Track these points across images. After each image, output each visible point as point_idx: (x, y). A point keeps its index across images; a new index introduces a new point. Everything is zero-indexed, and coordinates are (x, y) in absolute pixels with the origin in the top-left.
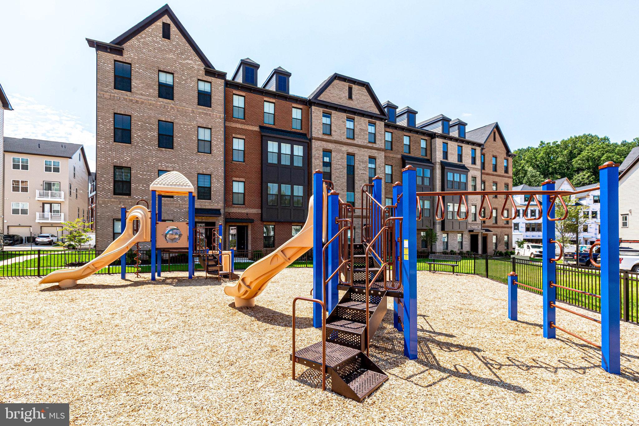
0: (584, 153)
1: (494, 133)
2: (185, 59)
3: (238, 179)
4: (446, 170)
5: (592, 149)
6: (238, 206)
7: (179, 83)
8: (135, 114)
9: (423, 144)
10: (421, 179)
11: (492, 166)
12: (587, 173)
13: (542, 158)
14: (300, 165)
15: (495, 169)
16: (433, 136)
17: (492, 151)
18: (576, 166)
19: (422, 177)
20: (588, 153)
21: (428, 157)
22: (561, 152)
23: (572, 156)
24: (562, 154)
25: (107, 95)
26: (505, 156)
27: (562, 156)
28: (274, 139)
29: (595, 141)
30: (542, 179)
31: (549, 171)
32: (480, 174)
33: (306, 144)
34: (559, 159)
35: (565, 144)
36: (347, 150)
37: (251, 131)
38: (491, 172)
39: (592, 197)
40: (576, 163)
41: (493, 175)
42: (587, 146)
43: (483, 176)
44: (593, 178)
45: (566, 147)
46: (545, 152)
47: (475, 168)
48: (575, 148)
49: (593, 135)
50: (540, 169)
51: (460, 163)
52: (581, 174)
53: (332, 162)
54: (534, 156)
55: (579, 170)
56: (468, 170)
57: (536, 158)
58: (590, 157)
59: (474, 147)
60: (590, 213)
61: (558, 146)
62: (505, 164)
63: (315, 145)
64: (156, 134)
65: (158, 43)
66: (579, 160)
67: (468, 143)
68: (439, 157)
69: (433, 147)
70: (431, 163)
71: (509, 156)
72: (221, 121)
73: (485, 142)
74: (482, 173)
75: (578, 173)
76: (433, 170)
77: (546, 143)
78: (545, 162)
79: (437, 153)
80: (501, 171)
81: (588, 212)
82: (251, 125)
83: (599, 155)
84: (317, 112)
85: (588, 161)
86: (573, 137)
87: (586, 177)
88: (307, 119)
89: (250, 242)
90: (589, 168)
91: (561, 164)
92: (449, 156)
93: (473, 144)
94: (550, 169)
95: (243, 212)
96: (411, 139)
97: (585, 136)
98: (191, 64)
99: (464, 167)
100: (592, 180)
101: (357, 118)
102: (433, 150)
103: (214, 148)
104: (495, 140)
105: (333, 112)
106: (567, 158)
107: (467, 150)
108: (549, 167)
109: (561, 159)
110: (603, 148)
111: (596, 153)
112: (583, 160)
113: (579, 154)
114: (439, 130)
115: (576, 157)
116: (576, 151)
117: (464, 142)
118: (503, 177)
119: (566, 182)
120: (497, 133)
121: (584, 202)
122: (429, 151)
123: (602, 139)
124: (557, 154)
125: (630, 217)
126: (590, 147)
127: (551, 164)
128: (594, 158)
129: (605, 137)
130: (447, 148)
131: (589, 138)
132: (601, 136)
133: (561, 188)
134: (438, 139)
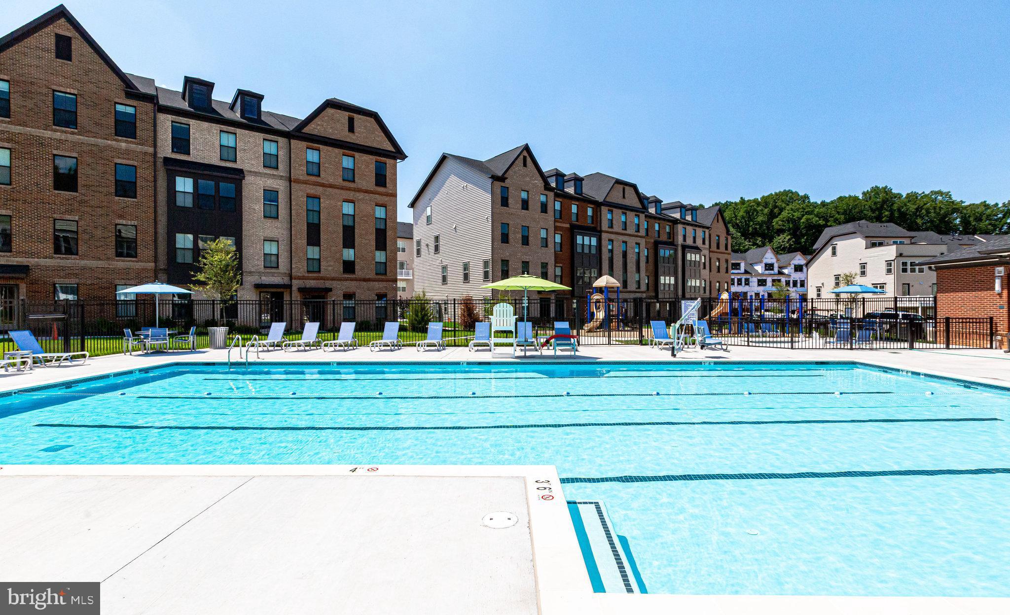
0: (785, 214)
1: (717, 215)
2: (534, 180)
4: (685, 251)
5: (792, 209)
7: (531, 198)
8: (511, 223)
9: (668, 229)
10: (663, 258)
11: (716, 245)
12: (787, 236)
13: (743, 217)
14: (595, 253)
15: (718, 246)
16: (675, 222)
17: (716, 231)
18: (776, 227)
19: (664, 256)
20: (788, 213)
21: (672, 240)
22: (762, 210)
23: (772, 216)
24: (762, 213)
25: (498, 211)
26: (725, 235)
27: (762, 215)
28: (580, 234)
29: (795, 199)
30: (743, 241)
31: (749, 231)
32: (708, 252)
33: (598, 236)
34: (760, 219)
35: (766, 201)
36: (622, 239)
37: (566, 227)
38: (716, 250)
39: (793, 266)
40: (776, 223)
41: (716, 252)
42: (788, 205)
43: (710, 254)
44: (793, 242)
45: (766, 206)
46: (747, 210)
48: (776, 207)
49: (794, 191)
50: (740, 229)
51: (694, 244)
52: (781, 236)
53: (614, 250)
54: (734, 214)
55: (780, 232)
56: (701, 249)
58: (791, 218)
59: (704, 230)
60: (791, 282)
61: (758, 204)
62: (726, 242)
63: (603, 236)
64: (520, 236)
65: (521, 170)
66: (780, 220)
67: (700, 227)
68: (680, 240)
69: (675, 231)
70: (674, 245)
71: (728, 235)
72: (553, 223)
73: (711, 224)
74: (710, 252)
75: (779, 236)
76: (676, 251)
77: (746, 199)
78: (746, 221)
79: (679, 236)
80: (722, 248)
81: (789, 281)
83: (800, 216)
84: (604, 210)
85: (789, 223)
86: (773, 193)
88: (596, 216)
89: (565, 312)
90: (789, 231)
91: (761, 224)
92: (687, 239)
93: (704, 227)
94: (750, 229)
96: (661, 225)
97: (786, 193)
98: (536, 183)
99: (697, 248)
100: (792, 243)
101: (628, 213)
102: (675, 234)
103: (549, 243)
104: (718, 222)
105: (614, 209)
106: (768, 218)
107: (699, 233)
110: (803, 208)
111: (795, 214)
112: (783, 221)
113: (779, 214)
114: (677, 215)
115: (777, 217)
116: (776, 210)
117: (696, 226)
118: (724, 253)
119: (769, 251)
120: (719, 215)
121: (786, 271)
122: (672, 234)
123: (802, 197)
124: (757, 213)
125: (822, 290)
126: (790, 206)
127: (751, 223)
128: (794, 219)
129: (805, 195)
130: (685, 231)
131: (790, 194)
132: (801, 194)
133: (765, 257)
134: (679, 224)
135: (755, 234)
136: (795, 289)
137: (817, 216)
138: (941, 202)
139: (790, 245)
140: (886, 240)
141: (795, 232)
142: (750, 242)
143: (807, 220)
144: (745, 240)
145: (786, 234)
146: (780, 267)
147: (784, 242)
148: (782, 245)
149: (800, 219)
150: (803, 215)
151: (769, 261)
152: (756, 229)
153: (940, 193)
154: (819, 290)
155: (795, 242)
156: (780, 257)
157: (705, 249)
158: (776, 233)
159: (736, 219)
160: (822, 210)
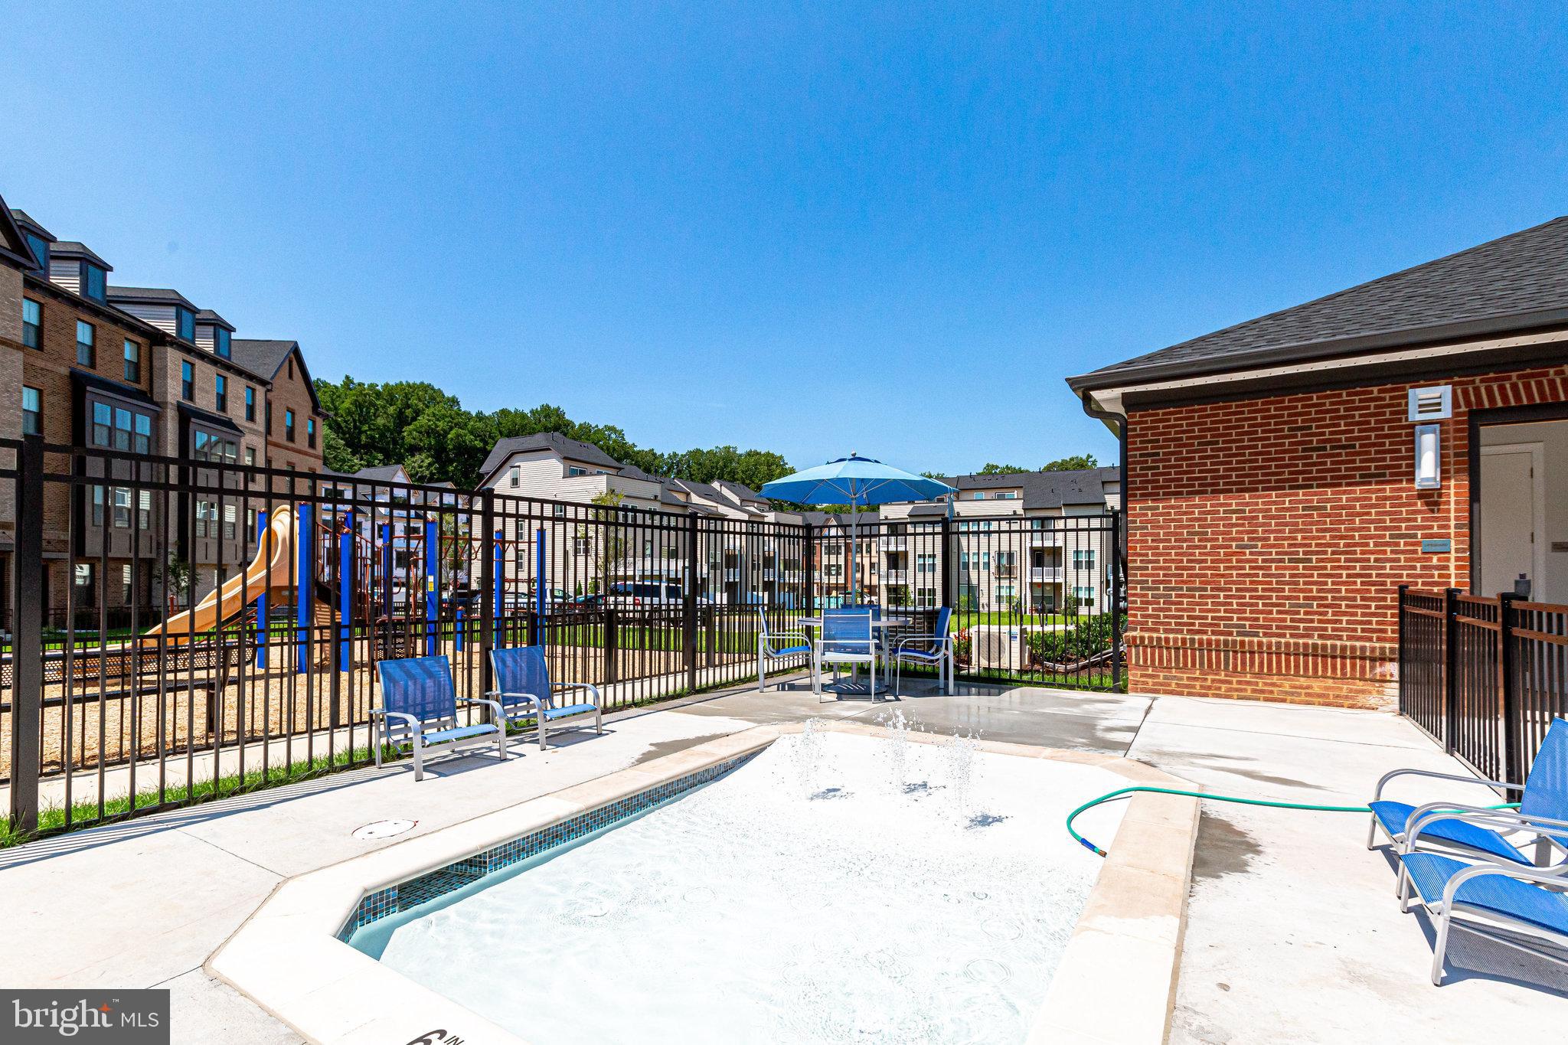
0: (422, 420)
1: (291, 362)
4: (192, 427)
5: (434, 415)
9: (129, 352)
10: (105, 432)
11: (285, 430)
12: (426, 457)
13: (349, 413)
15: (291, 435)
16: (158, 338)
17: (287, 400)
18: (409, 440)
19: (110, 429)
20: (429, 421)
21: (143, 386)
22: (384, 407)
23: (402, 420)
24: (385, 413)
26: (310, 413)
27: (385, 416)
29: (438, 400)
30: (349, 457)
31: (360, 441)
32: (264, 443)
34: (380, 421)
35: (390, 394)
38: (284, 441)
40: (409, 434)
41: (287, 448)
42: (428, 407)
43: (270, 448)
44: (436, 469)
45: (391, 401)
46: (356, 401)
47: (254, 430)
48: (408, 406)
49: (436, 388)
50: (344, 433)
51: (221, 414)
52: (417, 457)
54: (333, 402)
55: (413, 450)
56: (241, 432)
57: (336, 408)
58: (432, 429)
59: (252, 384)
61: (378, 394)
62: (310, 430)
66: (414, 430)
67: (240, 372)
68: (174, 392)
69: (156, 363)
70: (151, 401)
71: (318, 414)
73: (272, 378)
74: (267, 443)
75: (413, 456)
76: (157, 420)
77: (356, 381)
78: (354, 420)
79: (169, 381)
80: (301, 442)
83: (446, 428)
85: (429, 436)
86: (404, 383)
87: (425, 464)
90: (429, 449)
91: (382, 431)
92: (198, 394)
93: (251, 377)
94: (363, 438)
96: (99, 332)
97: (426, 388)
99: (229, 424)
100: (434, 471)
102: (156, 372)
104: (291, 376)
106: (394, 423)
107: (237, 388)
108: (361, 432)
109: (383, 422)
110: (451, 416)
111: (440, 424)
112: (420, 432)
113: (414, 419)
114: (169, 327)
115: (410, 424)
116: (409, 412)
117: (229, 368)
118: (306, 454)
119: (400, 473)
120: (295, 363)
122: (145, 372)
123: (448, 399)
124: (377, 410)
126: (432, 410)
127: (365, 427)
128: (438, 432)
129: (454, 397)
130: (193, 375)
131: (430, 392)
132: (448, 394)
134: (169, 349)
135: (371, 447)
137: (471, 433)
138: (615, 441)
139: (432, 474)
140: (590, 468)
141: (439, 453)
142: (361, 459)
143: (458, 436)
144: (353, 454)
145: (424, 456)
147: (421, 467)
148: (417, 473)
149: (446, 433)
150: (451, 428)
152: (372, 438)
153: (612, 429)
155: (439, 470)
157: (255, 432)
158: (407, 450)
159: (336, 415)
160: (478, 424)
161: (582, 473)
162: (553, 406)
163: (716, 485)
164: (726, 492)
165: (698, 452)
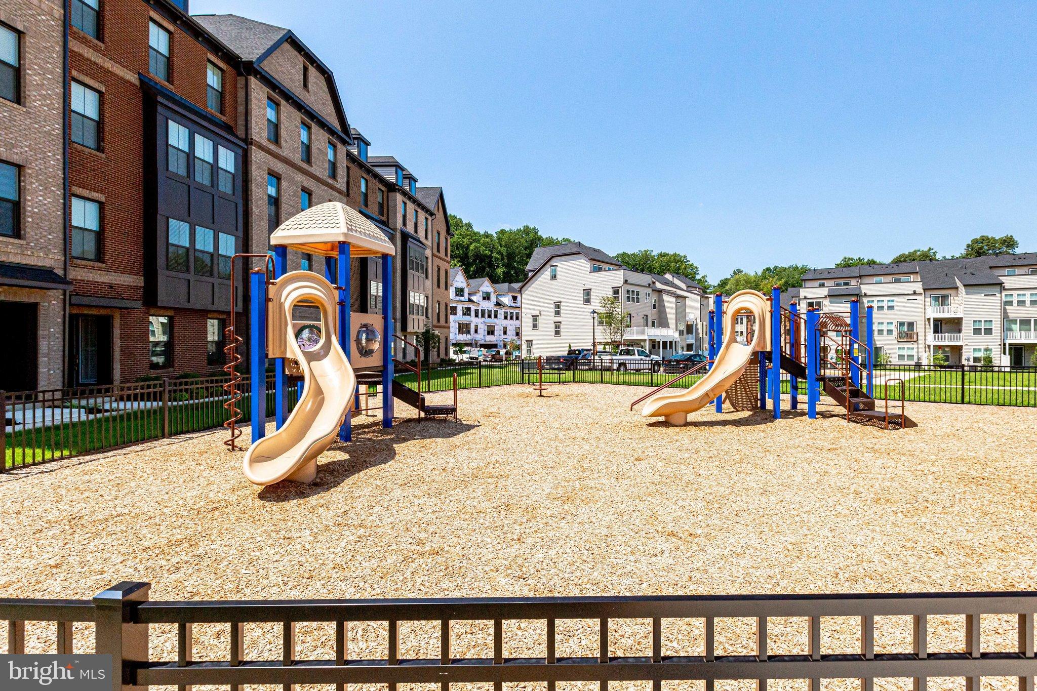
1: (439, 200)
3: (86, 193)
4: (406, 244)
6: (84, 262)
9: (378, 196)
11: (436, 245)
14: (229, 192)
15: (438, 249)
16: (389, 187)
17: (437, 225)
21: (384, 219)
26: (445, 234)
28: (182, 120)
29: (461, 225)
32: (431, 254)
33: (240, 151)
36: (302, 182)
37: (122, 79)
38: (436, 252)
39: (481, 293)
41: (437, 257)
47: (428, 245)
51: (416, 234)
53: (282, 199)
56: (423, 246)
59: (427, 215)
62: (445, 244)
63: (256, 157)
67: (422, 208)
68: (399, 222)
69: (390, 203)
70: (389, 228)
71: (449, 234)
73: (433, 210)
79: (396, 215)
80: (443, 252)
82: (120, 64)
83: (468, 243)
84: (258, 91)
88: (234, 98)
92: (408, 223)
93: (426, 210)
95: (101, 279)
96: (368, 184)
99: (419, 241)
101: (314, 128)
102: (390, 208)
104: (438, 210)
105: (283, 102)
107: (421, 217)
110: (469, 235)
114: (393, 179)
117: (418, 204)
118: (444, 260)
119: (460, 273)
120: (441, 202)
121: (474, 298)
122: (386, 209)
125: (540, 319)
130: (406, 210)
133: (456, 279)
134: (398, 194)
136: (483, 319)
137: (483, 245)
140: (606, 267)
143: (476, 247)
146: (470, 294)
149: (469, 246)
150: (471, 243)
151: (460, 285)
154: (536, 320)
156: (470, 281)
157: (428, 247)
160: (488, 240)
161: (600, 269)
162: (531, 226)
163: (668, 276)
164: (676, 281)
165: (624, 254)
